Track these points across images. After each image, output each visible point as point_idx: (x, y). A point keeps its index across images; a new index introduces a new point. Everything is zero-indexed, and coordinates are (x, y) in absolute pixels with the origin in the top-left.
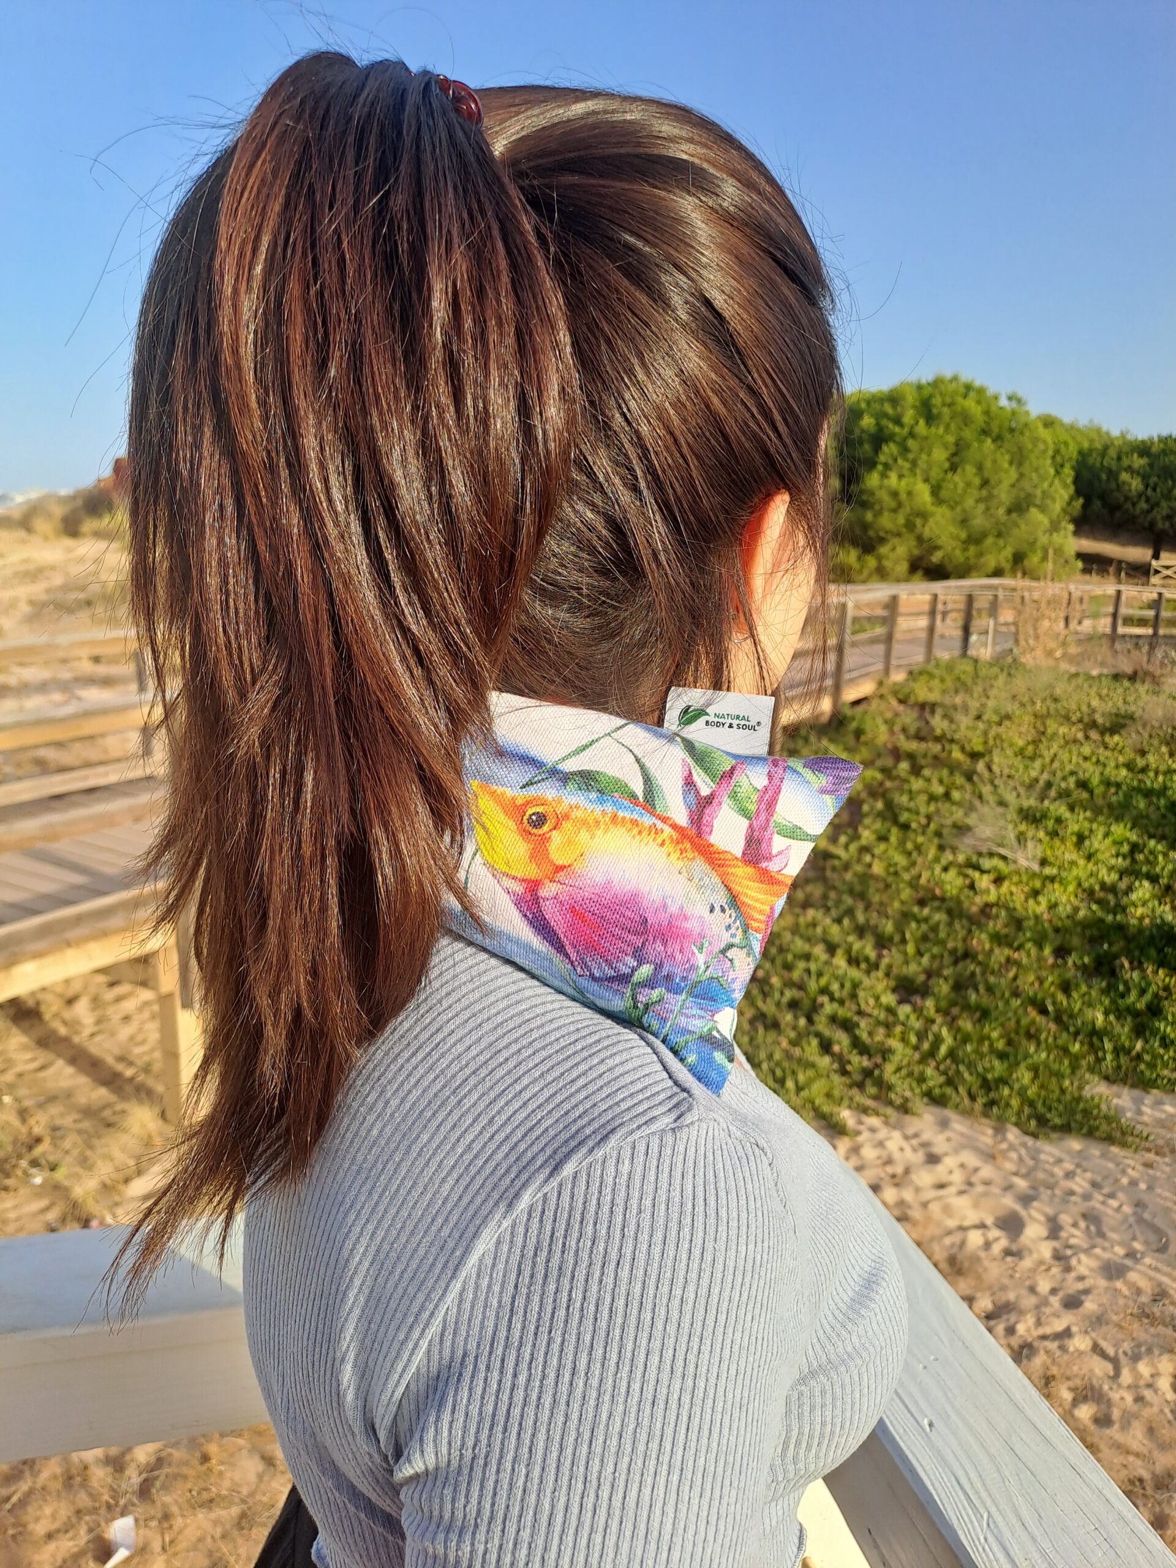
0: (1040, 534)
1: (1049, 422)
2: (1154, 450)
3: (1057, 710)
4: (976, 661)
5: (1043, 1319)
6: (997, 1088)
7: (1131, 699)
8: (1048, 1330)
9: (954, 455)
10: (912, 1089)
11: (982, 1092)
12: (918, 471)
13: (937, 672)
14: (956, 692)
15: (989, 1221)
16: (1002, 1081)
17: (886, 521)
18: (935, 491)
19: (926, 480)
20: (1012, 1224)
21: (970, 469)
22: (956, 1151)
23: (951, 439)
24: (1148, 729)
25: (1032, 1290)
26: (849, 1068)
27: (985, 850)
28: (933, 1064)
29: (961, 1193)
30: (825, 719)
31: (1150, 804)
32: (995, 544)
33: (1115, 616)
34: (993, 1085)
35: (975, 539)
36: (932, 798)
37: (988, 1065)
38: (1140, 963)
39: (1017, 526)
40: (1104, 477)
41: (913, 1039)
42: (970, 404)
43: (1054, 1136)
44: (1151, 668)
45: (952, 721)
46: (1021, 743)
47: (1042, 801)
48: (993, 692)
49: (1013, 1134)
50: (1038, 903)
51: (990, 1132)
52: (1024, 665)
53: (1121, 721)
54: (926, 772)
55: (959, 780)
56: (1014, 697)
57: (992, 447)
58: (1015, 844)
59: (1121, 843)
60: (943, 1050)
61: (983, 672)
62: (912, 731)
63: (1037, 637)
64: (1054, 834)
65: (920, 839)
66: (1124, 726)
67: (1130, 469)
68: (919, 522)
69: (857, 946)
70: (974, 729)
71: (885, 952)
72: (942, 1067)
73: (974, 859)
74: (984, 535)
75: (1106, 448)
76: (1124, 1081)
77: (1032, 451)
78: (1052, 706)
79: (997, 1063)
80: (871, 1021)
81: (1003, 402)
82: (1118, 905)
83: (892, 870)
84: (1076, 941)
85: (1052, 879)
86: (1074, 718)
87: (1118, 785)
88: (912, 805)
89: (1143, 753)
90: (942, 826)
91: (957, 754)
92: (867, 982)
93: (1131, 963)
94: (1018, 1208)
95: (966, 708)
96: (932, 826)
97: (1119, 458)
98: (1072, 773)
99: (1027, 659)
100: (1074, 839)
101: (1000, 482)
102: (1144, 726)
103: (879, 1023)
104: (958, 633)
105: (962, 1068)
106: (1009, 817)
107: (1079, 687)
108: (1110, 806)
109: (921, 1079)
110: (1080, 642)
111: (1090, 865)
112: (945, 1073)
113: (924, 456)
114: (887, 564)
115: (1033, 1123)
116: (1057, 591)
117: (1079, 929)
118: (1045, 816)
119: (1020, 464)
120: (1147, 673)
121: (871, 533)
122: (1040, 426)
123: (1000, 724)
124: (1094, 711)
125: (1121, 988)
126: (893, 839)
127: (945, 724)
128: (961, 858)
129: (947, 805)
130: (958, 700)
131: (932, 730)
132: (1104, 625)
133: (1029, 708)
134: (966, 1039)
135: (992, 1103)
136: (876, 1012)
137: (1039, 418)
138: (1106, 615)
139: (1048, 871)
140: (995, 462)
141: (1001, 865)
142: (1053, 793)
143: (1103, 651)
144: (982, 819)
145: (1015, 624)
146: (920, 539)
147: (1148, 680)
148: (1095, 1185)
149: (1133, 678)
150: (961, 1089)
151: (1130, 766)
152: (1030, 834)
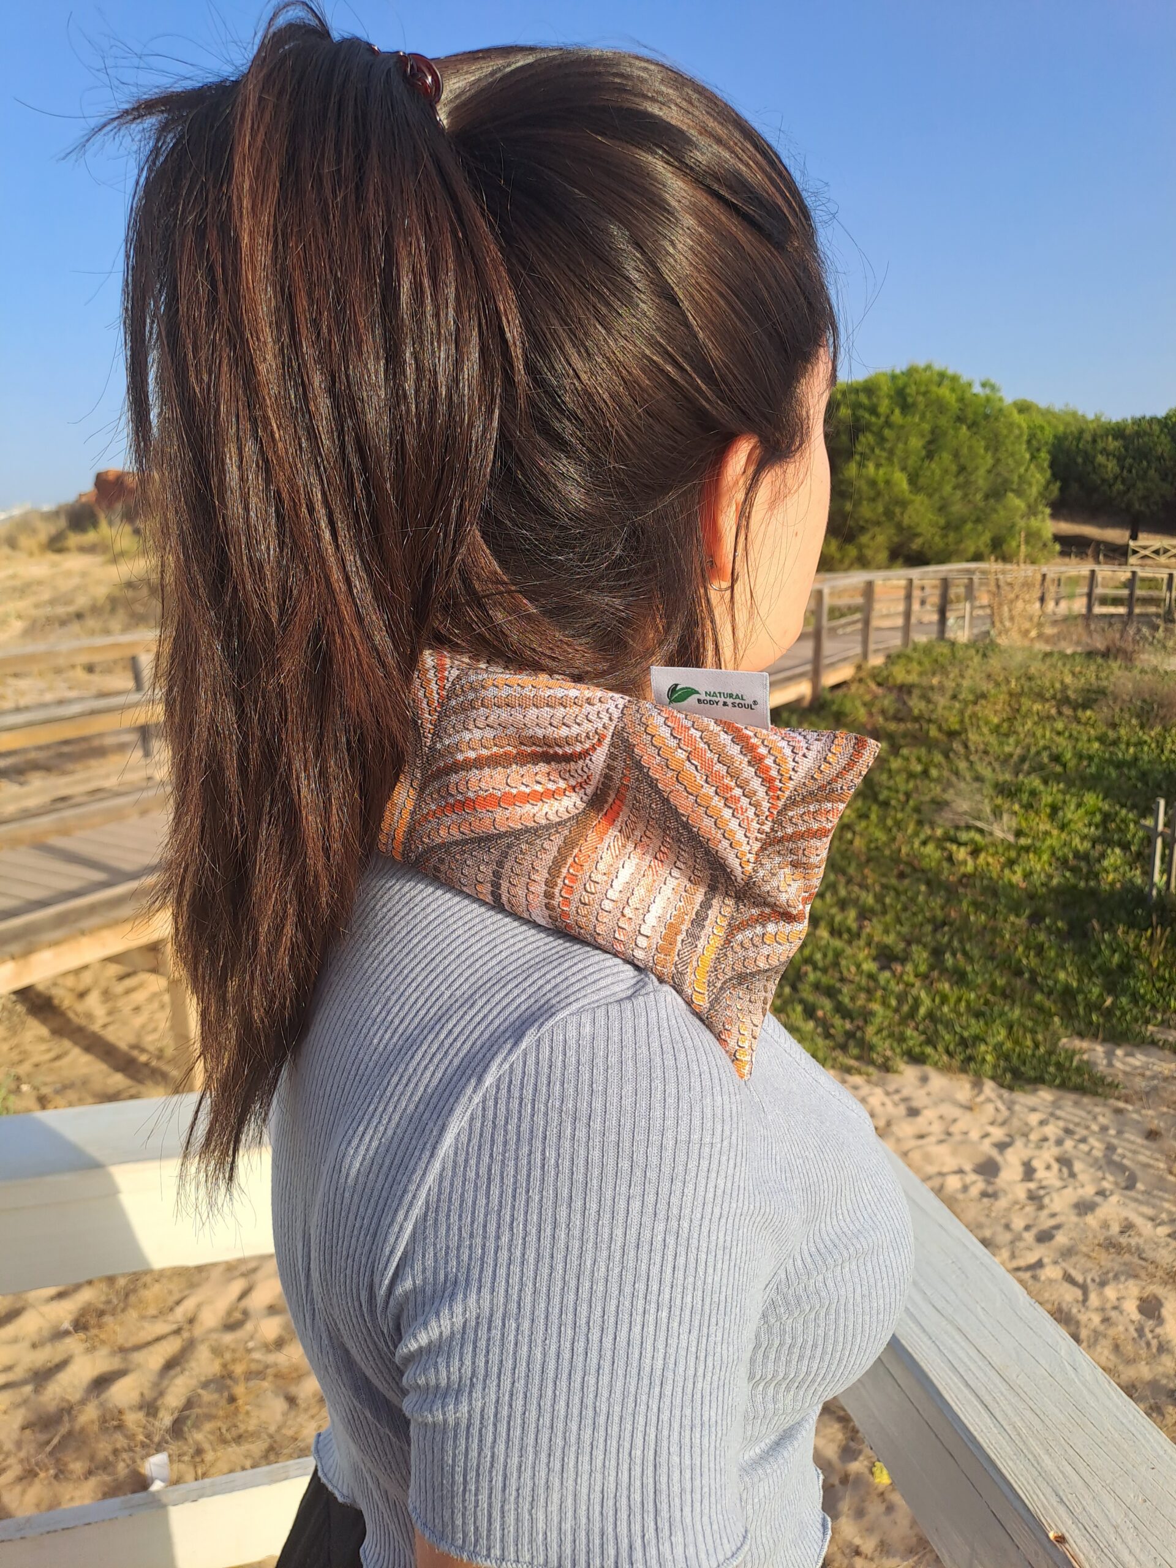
0: (1017, 519)
1: (1023, 408)
2: (1128, 432)
3: (1031, 689)
4: (953, 644)
5: (1017, 1253)
6: (974, 1045)
7: (1103, 675)
8: (1022, 1263)
9: (930, 442)
10: (892, 1049)
11: (959, 1049)
12: (895, 460)
13: (915, 655)
14: (934, 674)
15: (968, 1167)
16: (978, 1039)
17: (866, 511)
18: (913, 480)
19: (903, 469)
20: (988, 1169)
21: (946, 456)
22: (936, 1104)
23: (926, 427)
24: (1119, 702)
25: (1007, 1227)
26: (832, 1031)
27: (962, 824)
28: (913, 1024)
29: (941, 1142)
30: (806, 703)
31: (1121, 774)
32: (974, 530)
33: (1089, 595)
34: (970, 1042)
35: (953, 526)
36: (911, 776)
37: (964, 1023)
38: (1111, 925)
39: (995, 511)
40: (1080, 460)
41: (894, 1002)
42: (944, 392)
43: (1028, 1087)
44: (1123, 645)
45: (929, 701)
46: (996, 720)
47: (1017, 775)
48: (970, 672)
49: (989, 1087)
50: (1014, 873)
51: (968, 1086)
52: (998, 645)
53: (1094, 696)
54: (905, 751)
55: (938, 758)
56: (989, 676)
57: (968, 433)
58: (992, 818)
59: (1093, 813)
60: (922, 1011)
61: (960, 654)
62: (891, 712)
63: (1012, 619)
64: (1028, 807)
65: (900, 816)
66: (1096, 701)
67: (1104, 451)
68: (898, 510)
69: (838, 918)
70: (951, 708)
71: (866, 923)
72: (921, 1027)
73: (952, 832)
74: (964, 521)
75: (1081, 432)
76: (1095, 1037)
77: (1006, 437)
78: (1026, 685)
79: (973, 1021)
80: (853, 986)
81: (977, 389)
82: (1090, 872)
83: (873, 846)
84: (1050, 906)
85: (1027, 849)
86: (1048, 695)
87: (1090, 758)
88: (891, 783)
89: (1114, 726)
90: (922, 803)
91: (933, 732)
92: (849, 951)
93: (1102, 925)
94: (994, 1153)
95: (942, 688)
96: (911, 803)
97: (1094, 441)
98: (1045, 748)
99: (1003, 641)
100: (1048, 810)
101: (977, 468)
102: (1115, 700)
103: (860, 989)
104: (935, 617)
105: (940, 1027)
106: (985, 792)
107: (1054, 666)
108: (1083, 779)
109: (902, 1039)
110: (1055, 623)
111: (1064, 836)
112: (924, 1033)
113: (900, 446)
114: (869, 553)
115: (1009, 1076)
116: (1030, 573)
117: (1052, 896)
118: (1019, 789)
119: (996, 450)
120: (1119, 650)
121: (850, 523)
122: (1015, 412)
123: (975, 703)
124: (1065, 687)
125: (1093, 949)
126: (873, 817)
127: (922, 705)
128: (939, 832)
129: (927, 782)
130: (935, 681)
131: (910, 710)
132: (1079, 605)
133: (1004, 688)
134: (944, 999)
135: (970, 1059)
136: (857, 979)
137: (1015, 404)
138: (1081, 595)
139: (1023, 841)
140: (970, 448)
141: (978, 837)
142: (1026, 767)
143: (1079, 630)
144: (957, 794)
145: (990, 606)
146: (900, 528)
147: (1120, 656)
148: (1068, 1132)
149: (1106, 654)
150: (940, 1048)
151: (1101, 739)
152: (1006, 806)
